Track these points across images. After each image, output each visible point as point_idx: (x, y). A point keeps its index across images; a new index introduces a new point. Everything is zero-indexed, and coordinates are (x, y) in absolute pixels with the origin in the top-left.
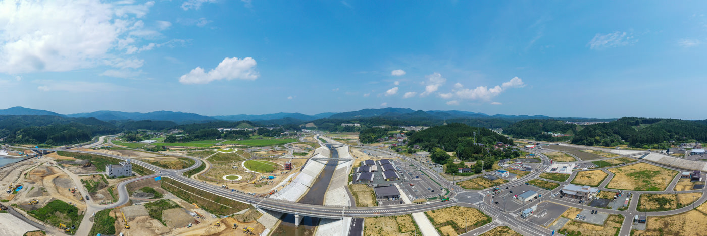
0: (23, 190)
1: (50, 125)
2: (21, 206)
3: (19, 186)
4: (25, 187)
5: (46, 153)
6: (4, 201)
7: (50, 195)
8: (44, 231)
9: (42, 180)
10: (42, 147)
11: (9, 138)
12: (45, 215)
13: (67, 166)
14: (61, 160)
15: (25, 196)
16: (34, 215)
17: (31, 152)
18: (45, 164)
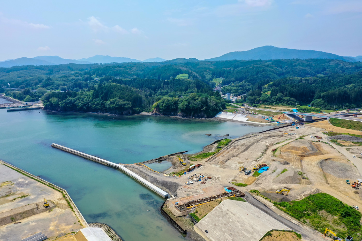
0: (268, 172)
1: (321, 75)
2: (266, 195)
3: (263, 166)
4: (272, 168)
5: (310, 121)
6: (240, 185)
7: (313, 184)
8: (299, 233)
9: (301, 161)
10: (305, 110)
11: (251, 95)
12: (302, 212)
13: (347, 144)
14: (336, 134)
15: (272, 181)
16: (284, 208)
17: (284, 118)
18: (308, 138)
